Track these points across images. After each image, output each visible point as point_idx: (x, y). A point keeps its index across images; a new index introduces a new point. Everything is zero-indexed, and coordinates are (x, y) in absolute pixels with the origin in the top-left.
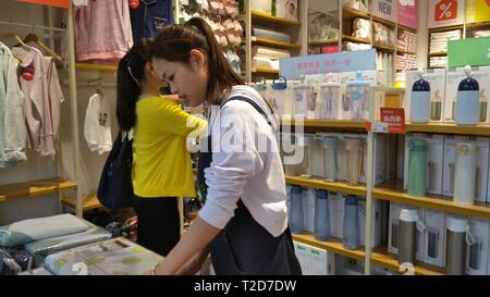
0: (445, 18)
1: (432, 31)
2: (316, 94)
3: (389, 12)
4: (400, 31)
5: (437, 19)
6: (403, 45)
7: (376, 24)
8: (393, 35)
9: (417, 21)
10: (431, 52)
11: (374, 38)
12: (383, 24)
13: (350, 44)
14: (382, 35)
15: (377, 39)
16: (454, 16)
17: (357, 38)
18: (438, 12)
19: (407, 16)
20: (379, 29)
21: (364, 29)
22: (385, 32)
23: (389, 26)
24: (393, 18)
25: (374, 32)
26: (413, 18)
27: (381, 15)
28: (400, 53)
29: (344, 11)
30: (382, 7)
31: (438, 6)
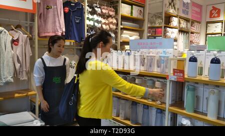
0: (214, 17)
1: (208, 23)
2: (145, 58)
3: (187, 14)
4: (193, 23)
5: (211, 17)
6: (194, 29)
7: (181, 20)
8: (189, 25)
9: (201, 18)
10: (208, 32)
11: (179, 26)
12: (184, 19)
13: (168, 29)
14: (184, 25)
15: (181, 26)
16: (219, 16)
17: (172, 26)
18: (211, 14)
19: (196, 15)
20: (182, 22)
21: (175, 22)
22: (185, 23)
23: (187, 20)
24: (189, 17)
25: (180, 23)
26: (199, 16)
27: (183, 15)
28: (192, 33)
29: (165, 13)
30: (184, 12)
31: (211, 11)
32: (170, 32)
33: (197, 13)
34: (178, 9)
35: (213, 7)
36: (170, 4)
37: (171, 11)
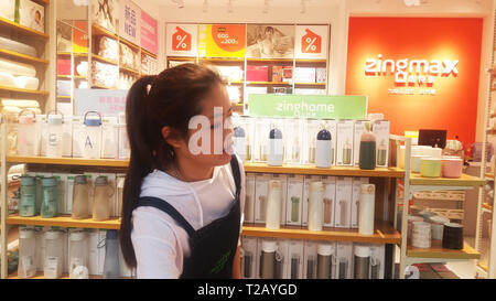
0: (181, 48)
3: (134, 35)
4: (143, 55)
5: (174, 48)
7: (123, 46)
8: (138, 57)
9: (156, 47)
11: (121, 59)
12: (130, 47)
13: (98, 64)
14: (128, 58)
15: (124, 62)
16: (188, 48)
17: (105, 58)
18: (175, 42)
19: (149, 40)
20: (126, 51)
21: (111, 49)
22: (131, 55)
23: (134, 49)
24: (137, 42)
25: (121, 53)
26: (153, 43)
27: (127, 37)
29: (93, 28)
30: (128, 28)
31: (175, 36)
32: (102, 71)
33: (150, 35)
34: (117, 21)
35: (178, 28)
36: (102, 7)
37: (104, 24)
